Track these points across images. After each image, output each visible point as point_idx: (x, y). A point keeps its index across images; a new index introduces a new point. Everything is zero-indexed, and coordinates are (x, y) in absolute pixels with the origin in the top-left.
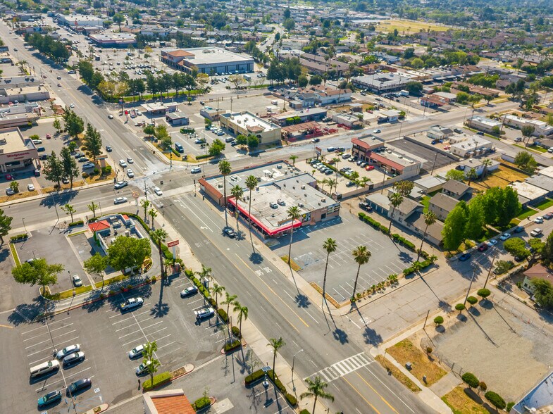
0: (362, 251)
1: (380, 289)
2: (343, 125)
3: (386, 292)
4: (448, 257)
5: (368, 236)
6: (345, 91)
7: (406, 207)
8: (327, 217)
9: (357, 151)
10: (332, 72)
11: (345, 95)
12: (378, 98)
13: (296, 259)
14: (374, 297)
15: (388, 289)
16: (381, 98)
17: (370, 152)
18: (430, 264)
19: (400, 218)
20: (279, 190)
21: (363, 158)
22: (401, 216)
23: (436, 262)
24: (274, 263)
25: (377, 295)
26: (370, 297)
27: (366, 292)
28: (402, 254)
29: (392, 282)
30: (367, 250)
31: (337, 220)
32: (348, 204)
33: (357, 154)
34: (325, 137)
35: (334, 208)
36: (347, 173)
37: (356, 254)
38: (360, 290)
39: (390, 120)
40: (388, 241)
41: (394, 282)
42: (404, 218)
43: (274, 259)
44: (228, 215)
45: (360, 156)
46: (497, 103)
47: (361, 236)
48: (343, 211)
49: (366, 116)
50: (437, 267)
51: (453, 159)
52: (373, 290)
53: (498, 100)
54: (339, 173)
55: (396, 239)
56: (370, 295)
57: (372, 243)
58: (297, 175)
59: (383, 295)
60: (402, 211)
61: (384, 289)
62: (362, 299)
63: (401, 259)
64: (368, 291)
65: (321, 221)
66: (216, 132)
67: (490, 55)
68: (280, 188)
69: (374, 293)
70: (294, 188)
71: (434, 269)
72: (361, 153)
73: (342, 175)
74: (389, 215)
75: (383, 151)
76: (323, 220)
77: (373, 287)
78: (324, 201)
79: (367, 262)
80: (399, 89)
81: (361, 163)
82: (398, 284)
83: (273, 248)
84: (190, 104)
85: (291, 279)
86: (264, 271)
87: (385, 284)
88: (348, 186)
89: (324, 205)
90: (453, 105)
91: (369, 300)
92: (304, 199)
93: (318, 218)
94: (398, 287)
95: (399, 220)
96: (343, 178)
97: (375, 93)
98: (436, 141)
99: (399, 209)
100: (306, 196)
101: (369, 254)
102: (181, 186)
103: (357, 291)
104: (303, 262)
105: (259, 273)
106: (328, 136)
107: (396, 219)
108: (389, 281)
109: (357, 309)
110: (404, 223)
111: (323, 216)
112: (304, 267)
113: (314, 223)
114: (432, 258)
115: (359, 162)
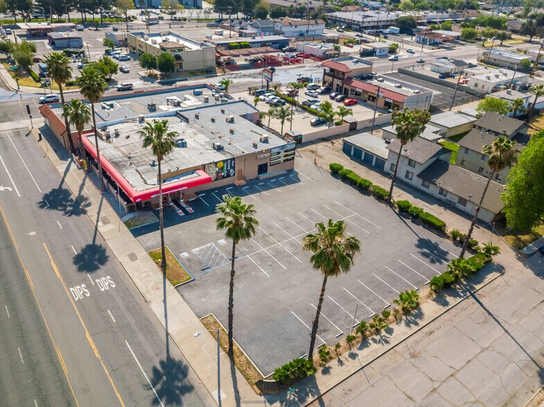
0: (332, 234)
1: (378, 332)
2: (312, 55)
3: (394, 339)
4: (518, 248)
5: (347, 204)
6: (316, 22)
7: (420, 151)
8: (271, 172)
9: (330, 79)
10: (301, 8)
11: (316, 27)
12: (360, 34)
13: (185, 255)
14: (364, 355)
15: (400, 330)
16: (364, 35)
17: (350, 79)
18: (486, 263)
19: (408, 172)
20: (184, 124)
21: (339, 90)
22: (410, 169)
23: (496, 259)
24: (129, 266)
25: (374, 348)
26: (353, 356)
27: (343, 342)
28: (422, 243)
29: (406, 311)
30: (348, 234)
31: (290, 177)
32: (313, 152)
33: (331, 84)
34: (284, 67)
35: (283, 154)
36: (313, 107)
37: (313, 245)
38: (330, 336)
39: (377, 53)
40: (387, 216)
41: (410, 310)
42: (417, 170)
43: (133, 257)
44: (73, 166)
45: (335, 87)
46: (512, 44)
47: (333, 205)
48: (303, 161)
49: (344, 49)
50: (501, 269)
51: (474, 95)
52: (363, 335)
53: (512, 42)
54: (300, 106)
55: (404, 211)
56: (355, 350)
57: (357, 219)
58: (224, 103)
59: (387, 347)
60: (413, 158)
61: (390, 331)
62: (333, 363)
63: (424, 254)
64: (350, 339)
65: (257, 179)
66: (117, 56)
67: (487, 6)
68: (187, 120)
69: (364, 344)
70: (213, 120)
71: (494, 275)
72: (337, 82)
73: (305, 110)
74: (387, 167)
75: (370, 78)
76: (262, 176)
77: (362, 328)
78: (266, 141)
79: (347, 268)
80: (386, 27)
81: (336, 95)
82: (420, 315)
83: (137, 232)
84: (97, 30)
85: (157, 308)
86: (94, 289)
87: (391, 317)
88: (314, 125)
89: (262, 147)
90: (458, 43)
91: (351, 366)
92: (227, 137)
93: (252, 172)
94: (422, 323)
95: (407, 176)
96: (307, 114)
97: (356, 30)
98: (447, 75)
99: (408, 153)
100: (232, 132)
101: (353, 246)
102: (10, 120)
103: (321, 339)
104: (200, 262)
105: (79, 292)
106: (289, 66)
107: (401, 174)
108: (399, 308)
109: (320, 398)
110: (417, 182)
111: (262, 169)
112: (197, 276)
113: (242, 182)
114: (488, 250)
115: (333, 94)
